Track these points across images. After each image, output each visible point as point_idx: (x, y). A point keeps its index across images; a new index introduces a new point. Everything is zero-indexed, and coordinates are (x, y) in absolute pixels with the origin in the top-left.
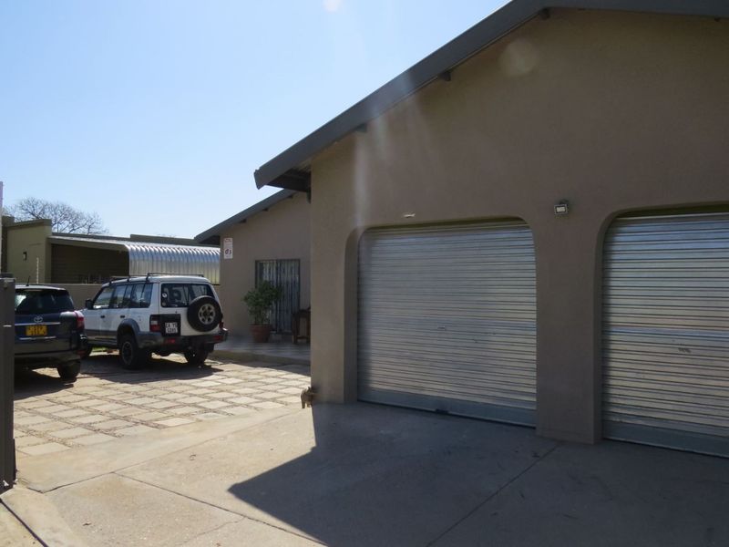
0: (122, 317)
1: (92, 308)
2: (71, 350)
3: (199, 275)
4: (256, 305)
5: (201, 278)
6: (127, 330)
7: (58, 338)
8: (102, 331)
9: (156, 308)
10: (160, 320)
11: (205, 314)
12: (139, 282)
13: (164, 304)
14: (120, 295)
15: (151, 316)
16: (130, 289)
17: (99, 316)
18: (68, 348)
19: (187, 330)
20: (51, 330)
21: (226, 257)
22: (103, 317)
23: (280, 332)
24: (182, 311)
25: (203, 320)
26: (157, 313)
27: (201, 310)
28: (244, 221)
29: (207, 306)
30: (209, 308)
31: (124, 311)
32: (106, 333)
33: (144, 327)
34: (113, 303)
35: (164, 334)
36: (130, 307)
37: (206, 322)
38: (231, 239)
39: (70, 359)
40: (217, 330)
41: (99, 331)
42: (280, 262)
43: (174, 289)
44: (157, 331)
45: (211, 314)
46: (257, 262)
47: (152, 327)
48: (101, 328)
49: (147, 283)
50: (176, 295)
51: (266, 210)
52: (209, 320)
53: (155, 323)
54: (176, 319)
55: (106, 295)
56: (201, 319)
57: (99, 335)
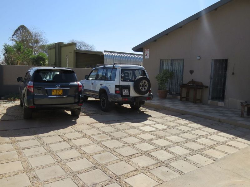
0: (101, 85)
1: (88, 79)
2: (75, 103)
3: (139, 65)
4: (162, 81)
5: (139, 66)
6: (103, 92)
7: (69, 96)
8: (92, 91)
9: (118, 81)
10: (120, 88)
11: (143, 86)
12: (109, 68)
13: (122, 80)
14: (100, 74)
15: (116, 85)
16: (105, 71)
17: (91, 83)
18: (73, 102)
19: (133, 94)
20: (65, 92)
21: (146, 57)
22: (92, 84)
23: (171, 94)
24: (131, 84)
25: (142, 89)
26: (119, 84)
27: (141, 84)
28: (155, 41)
29: (144, 81)
30: (145, 83)
31: (102, 82)
32: (94, 92)
33: (112, 91)
34: (97, 78)
35: (122, 96)
36: (105, 80)
37: (143, 90)
38: (149, 49)
39: (75, 108)
40: (148, 94)
41: (90, 90)
42: (173, 60)
43: (125, 71)
44: (119, 94)
45: (146, 86)
46: (161, 60)
47: (116, 91)
48: (91, 89)
49: (114, 68)
50: (126, 74)
51: (167, 35)
52: (145, 89)
53: (118, 89)
54: (128, 88)
55: (94, 74)
56: (141, 88)
57: (91, 92)
